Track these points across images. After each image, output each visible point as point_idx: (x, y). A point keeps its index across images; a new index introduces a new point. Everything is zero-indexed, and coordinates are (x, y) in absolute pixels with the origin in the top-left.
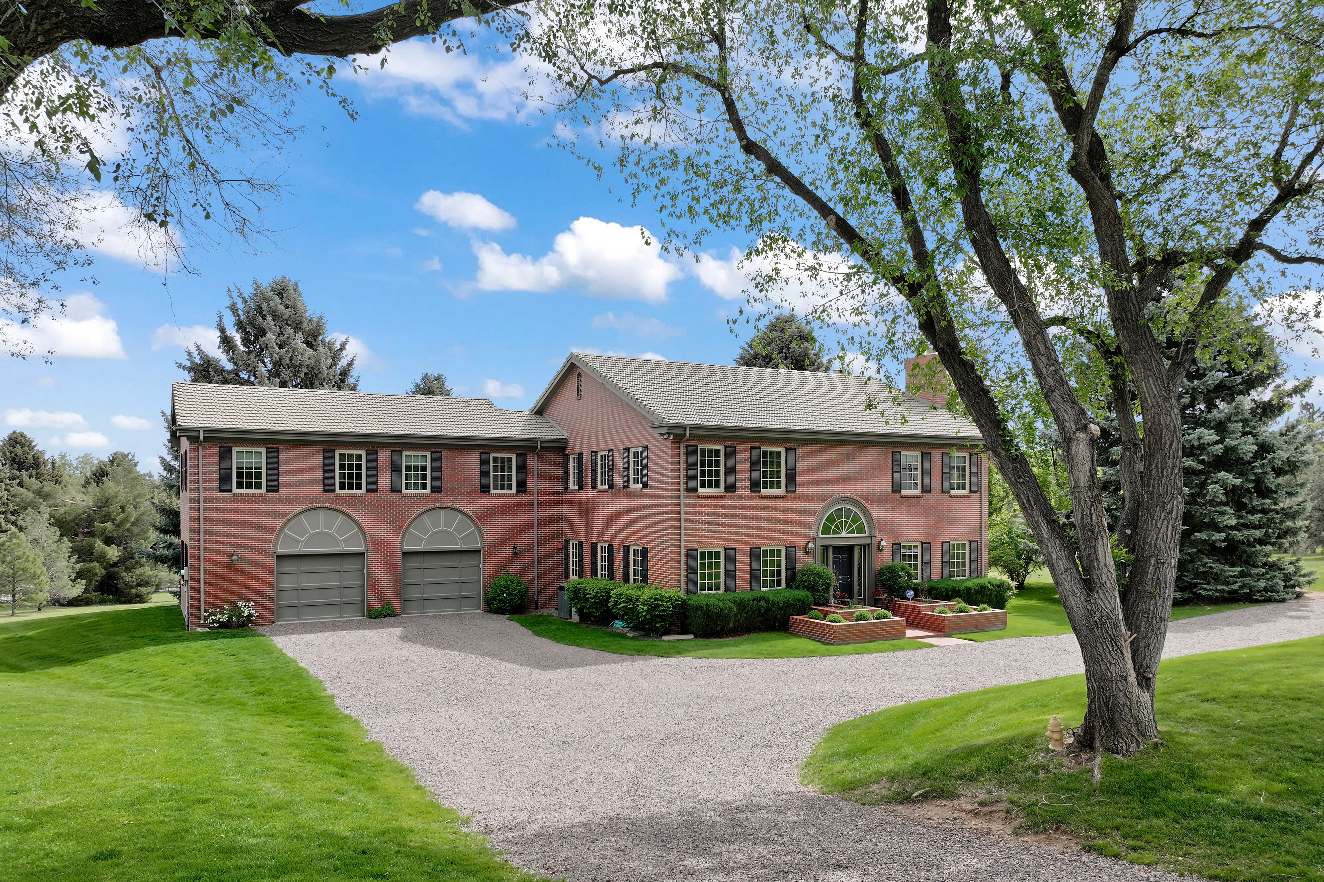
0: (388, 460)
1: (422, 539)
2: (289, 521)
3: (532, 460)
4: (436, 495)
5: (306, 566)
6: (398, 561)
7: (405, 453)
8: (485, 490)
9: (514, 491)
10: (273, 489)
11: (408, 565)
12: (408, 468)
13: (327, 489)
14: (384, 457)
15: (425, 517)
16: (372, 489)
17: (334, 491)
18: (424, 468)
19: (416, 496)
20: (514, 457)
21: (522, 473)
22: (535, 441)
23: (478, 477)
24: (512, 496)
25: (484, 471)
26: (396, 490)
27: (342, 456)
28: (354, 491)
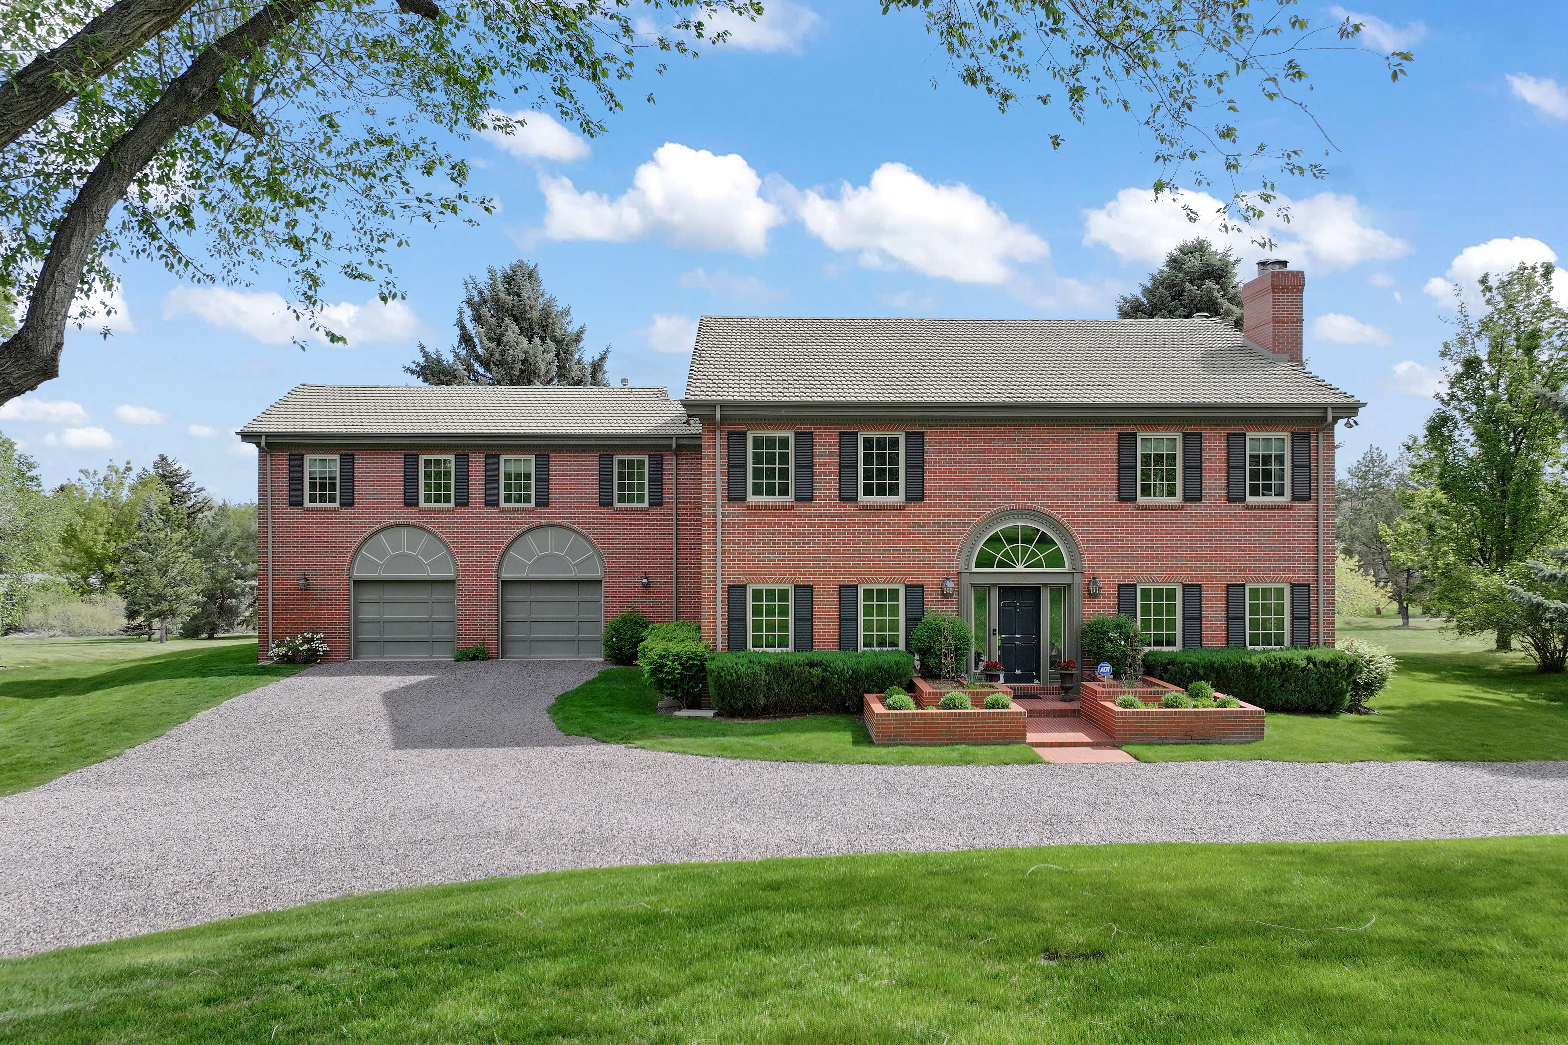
0: (482, 466)
1: (524, 565)
2: (366, 540)
3: (670, 463)
4: (542, 510)
5: (390, 594)
6: (493, 591)
7: (503, 458)
8: (605, 502)
9: (646, 505)
10: (348, 502)
11: (509, 597)
12: (508, 476)
13: (411, 501)
14: (477, 463)
15: (529, 537)
16: (463, 502)
17: (417, 505)
18: (528, 476)
19: (516, 510)
20: (646, 458)
21: (657, 479)
22: (669, 437)
23: (596, 487)
24: (643, 510)
25: (605, 478)
26: (491, 502)
27: (428, 463)
28: (442, 505)
